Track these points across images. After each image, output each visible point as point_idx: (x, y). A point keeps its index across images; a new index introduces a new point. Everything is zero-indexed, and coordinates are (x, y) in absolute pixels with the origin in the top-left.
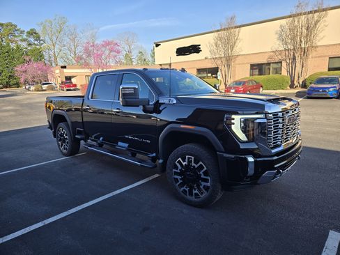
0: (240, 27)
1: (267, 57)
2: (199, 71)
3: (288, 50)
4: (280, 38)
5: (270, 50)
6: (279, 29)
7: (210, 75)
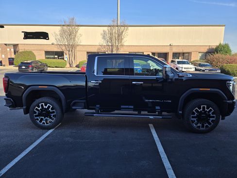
0: (78, 26)
1: (97, 49)
2: (47, 53)
3: (109, 46)
4: (104, 38)
5: (98, 44)
6: (102, 32)
7: (56, 56)
